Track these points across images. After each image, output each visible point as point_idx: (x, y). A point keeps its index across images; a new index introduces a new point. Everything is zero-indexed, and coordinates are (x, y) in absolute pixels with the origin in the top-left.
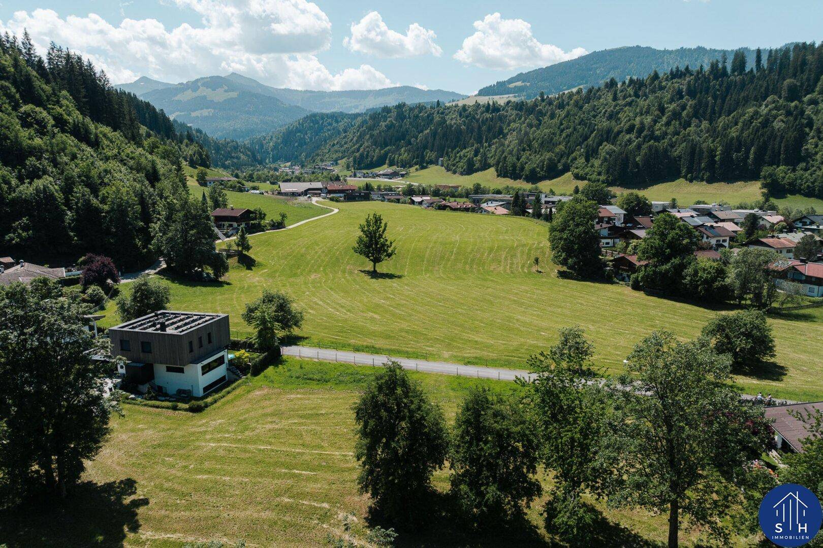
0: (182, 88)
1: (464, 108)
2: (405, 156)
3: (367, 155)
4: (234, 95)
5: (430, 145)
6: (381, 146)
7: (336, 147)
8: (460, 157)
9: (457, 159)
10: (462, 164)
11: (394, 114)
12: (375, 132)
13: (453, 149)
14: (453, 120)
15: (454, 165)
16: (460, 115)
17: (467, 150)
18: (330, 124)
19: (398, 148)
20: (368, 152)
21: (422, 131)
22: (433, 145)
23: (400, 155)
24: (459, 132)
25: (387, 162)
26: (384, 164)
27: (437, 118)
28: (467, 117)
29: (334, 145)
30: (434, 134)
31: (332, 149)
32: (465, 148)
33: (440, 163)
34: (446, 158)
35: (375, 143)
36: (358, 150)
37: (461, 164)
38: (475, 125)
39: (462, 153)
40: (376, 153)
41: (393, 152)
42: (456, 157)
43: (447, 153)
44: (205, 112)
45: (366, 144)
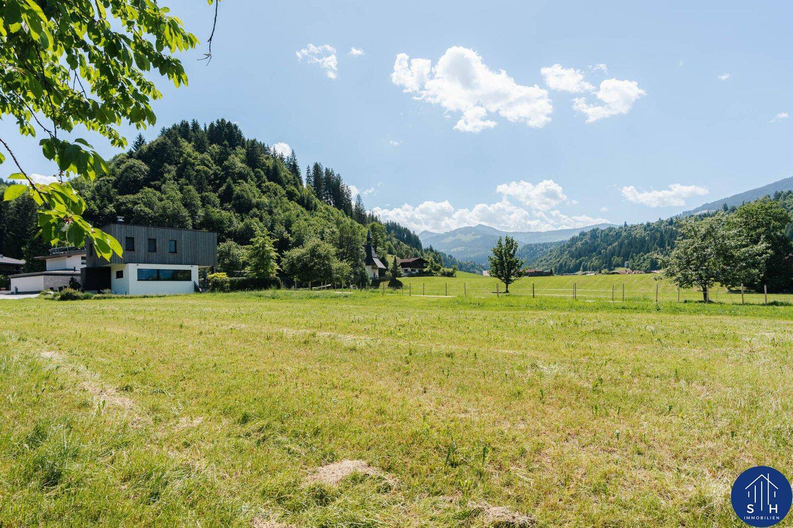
0: (447, 235)
1: (648, 225)
2: (595, 262)
3: (565, 264)
4: (479, 236)
5: (616, 253)
6: (576, 257)
7: (543, 263)
8: (644, 260)
9: (642, 261)
10: (647, 264)
11: (588, 236)
12: (573, 249)
13: (637, 254)
14: (639, 233)
15: (638, 266)
16: (645, 230)
17: (650, 253)
18: (542, 250)
19: (590, 257)
20: (566, 262)
21: (611, 244)
22: (620, 252)
23: (592, 262)
24: (643, 241)
25: (581, 268)
26: (579, 270)
27: (624, 234)
28: (651, 230)
29: (541, 261)
30: (621, 245)
31: (541, 264)
32: (649, 252)
33: (626, 265)
34: (631, 261)
35: (572, 256)
36: (559, 261)
37: (644, 265)
38: (658, 235)
39: (645, 256)
40: (572, 263)
41: (586, 261)
42: (640, 259)
43: (632, 257)
44: (460, 249)
45: (565, 257)
